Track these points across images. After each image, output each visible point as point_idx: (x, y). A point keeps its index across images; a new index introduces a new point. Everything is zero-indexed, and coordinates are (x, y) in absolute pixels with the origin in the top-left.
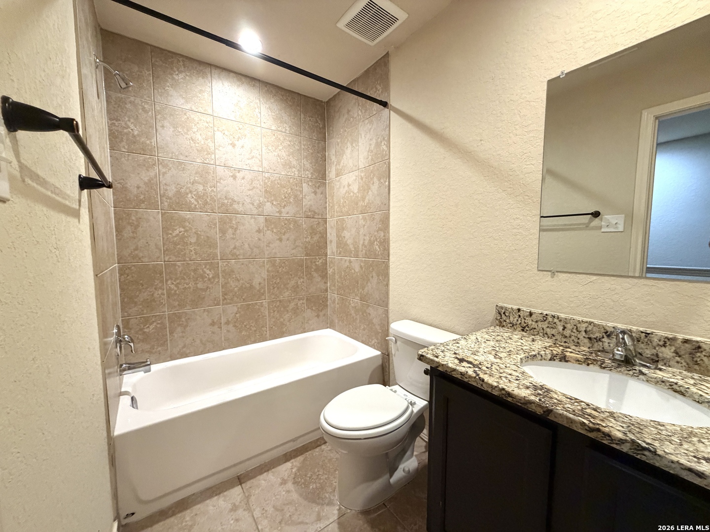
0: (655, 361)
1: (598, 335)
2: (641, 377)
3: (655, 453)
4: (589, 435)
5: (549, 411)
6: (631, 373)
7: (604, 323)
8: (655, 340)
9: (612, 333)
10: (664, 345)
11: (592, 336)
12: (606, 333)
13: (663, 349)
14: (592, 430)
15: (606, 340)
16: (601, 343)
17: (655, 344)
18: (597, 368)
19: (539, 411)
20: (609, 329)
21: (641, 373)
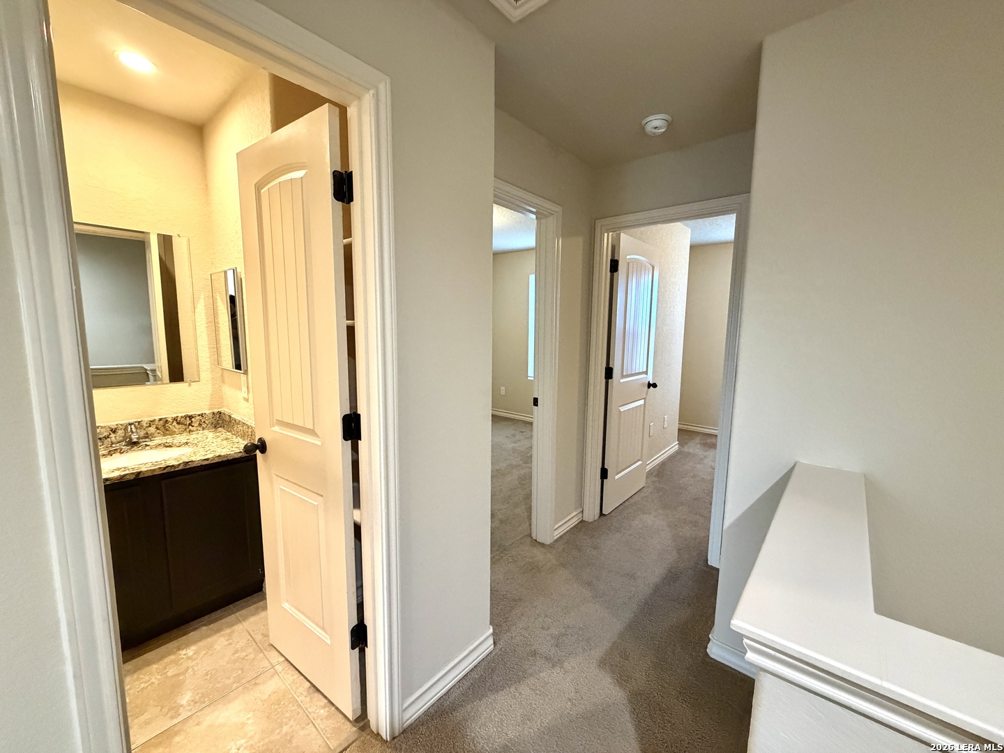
0: (147, 436)
1: (106, 434)
2: (147, 448)
3: (192, 461)
4: (164, 472)
5: (139, 473)
6: (140, 448)
7: (109, 424)
8: (145, 425)
9: (116, 429)
10: (150, 426)
11: (101, 436)
12: (112, 430)
13: (150, 428)
14: (165, 468)
15: (113, 435)
16: (109, 439)
17: (144, 427)
18: (118, 454)
19: (132, 477)
20: (113, 427)
21: (147, 445)
